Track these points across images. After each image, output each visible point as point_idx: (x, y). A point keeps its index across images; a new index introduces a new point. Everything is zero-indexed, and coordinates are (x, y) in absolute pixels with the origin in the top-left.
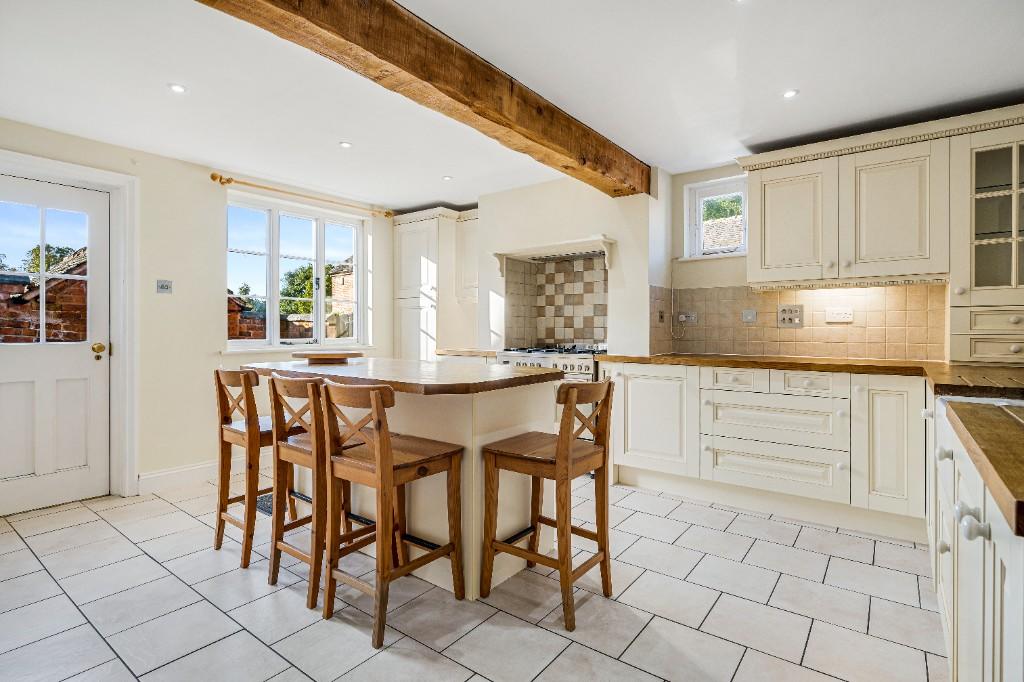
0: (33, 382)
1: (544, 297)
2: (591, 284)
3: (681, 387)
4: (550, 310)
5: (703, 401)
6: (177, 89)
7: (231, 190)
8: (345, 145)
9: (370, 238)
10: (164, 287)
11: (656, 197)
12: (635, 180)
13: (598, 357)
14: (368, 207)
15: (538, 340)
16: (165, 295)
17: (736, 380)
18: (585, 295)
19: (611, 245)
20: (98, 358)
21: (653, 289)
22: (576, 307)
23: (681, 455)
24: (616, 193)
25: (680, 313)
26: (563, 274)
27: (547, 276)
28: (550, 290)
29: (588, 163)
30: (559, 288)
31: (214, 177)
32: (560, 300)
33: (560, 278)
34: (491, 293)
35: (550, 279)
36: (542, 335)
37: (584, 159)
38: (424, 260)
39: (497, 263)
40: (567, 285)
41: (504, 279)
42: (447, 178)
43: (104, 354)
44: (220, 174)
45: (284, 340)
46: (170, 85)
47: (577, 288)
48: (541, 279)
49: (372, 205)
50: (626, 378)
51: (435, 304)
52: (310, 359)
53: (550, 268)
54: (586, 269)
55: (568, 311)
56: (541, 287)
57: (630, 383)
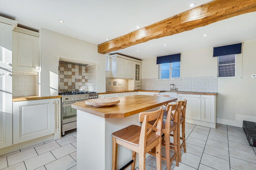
2: (74, 72)
18: (72, 76)
22: (69, 79)
34: (50, 72)
47: (70, 73)
54: (72, 67)
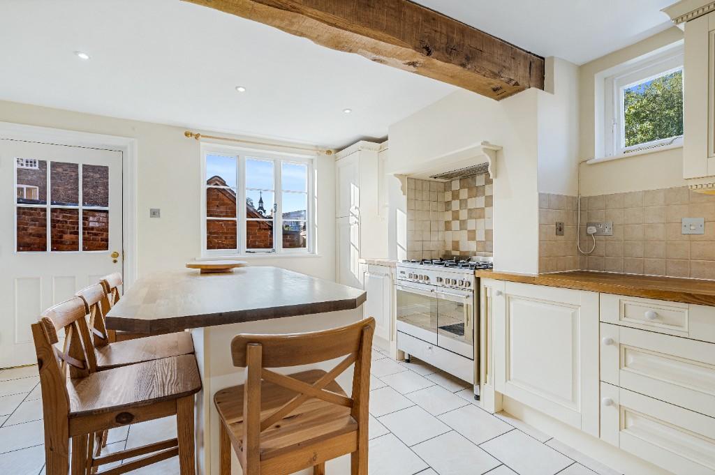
0: (74, 277)
1: (451, 212)
2: (491, 197)
3: (574, 315)
4: (456, 225)
5: (603, 339)
6: (83, 56)
7: (203, 144)
8: (241, 90)
9: (316, 171)
10: (155, 213)
11: (552, 92)
12: (520, 73)
13: (480, 273)
14: (314, 148)
15: (447, 251)
16: (155, 220)
17: (656, 316)
18: (486, 208)
19: (496, 153)
20: (115, 261)
21: (543, 198)
22: (478, 220)
23: (574, 401)
24: (498, 93)
25: (589, 224)
26: (466, 190)
27: (453, 192)
28: (455, 205)
29: (434, 53)
30: (463, 203)
31: (186, 134)
32: (463, 215)
33: (464, 194)
34: (398, 210)
35: (455, 195)
36: (449, 248)
37: (427, 49)
38: (352, 186)
39: (398, 183)
40: (469, 200)
41: (405, 197)
42: (348, 111)
43: (119, 259)
44: (191, 132)
45: (249, 250)
46: (76, 53)
47: (479, 202)
48: (448, 196)
49: (317, 146)
50: (508, 299)
51: (357, 221)
52: (202, 269)
53: (456, 185)
54: (487, 183)
55: (471, 224)
56: (448, 203)
57: (511, 304)
